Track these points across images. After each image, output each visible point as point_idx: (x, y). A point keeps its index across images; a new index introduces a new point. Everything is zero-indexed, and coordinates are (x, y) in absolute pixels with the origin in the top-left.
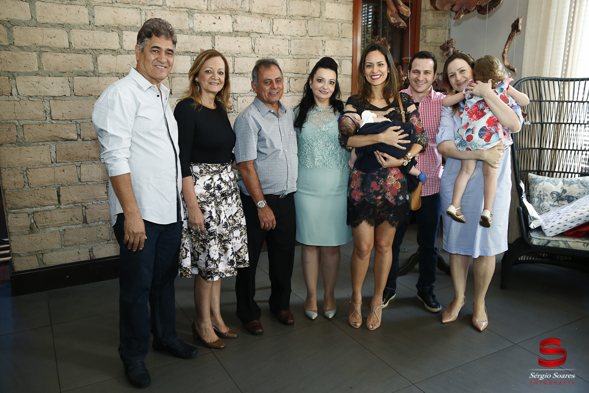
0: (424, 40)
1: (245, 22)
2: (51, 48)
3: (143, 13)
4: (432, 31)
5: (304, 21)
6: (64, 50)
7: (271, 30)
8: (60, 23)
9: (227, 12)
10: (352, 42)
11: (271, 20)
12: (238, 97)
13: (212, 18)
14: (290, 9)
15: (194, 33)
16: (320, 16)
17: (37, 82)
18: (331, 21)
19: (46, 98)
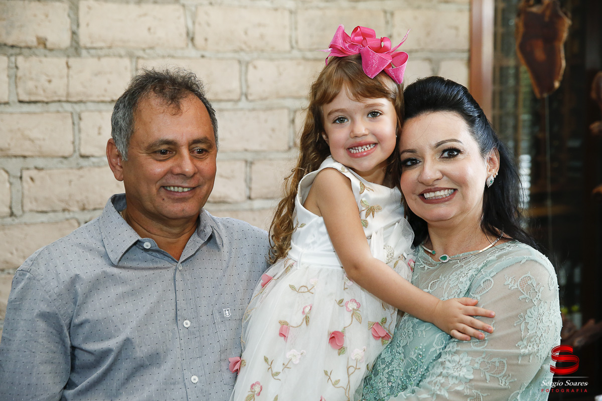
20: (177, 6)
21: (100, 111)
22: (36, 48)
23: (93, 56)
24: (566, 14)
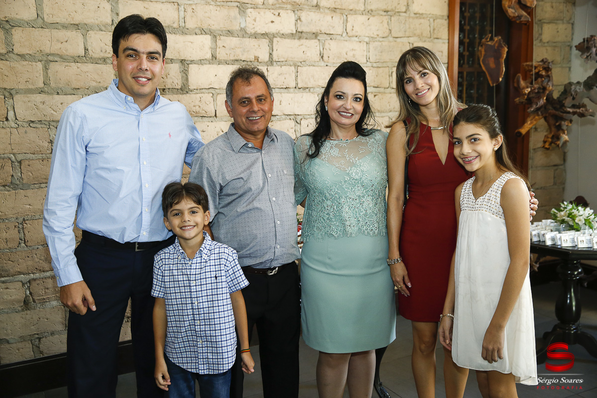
0: (539, 39)
1: (312, 20)
2: (61, 57)
3: (182, 8)
4: (550, 26)
5: (387, 17)
6: (78, 59)
7: (345, 30)
8: (75, 23)
9: (289, 6)
10: (447, 44)
11: (345, 16)
12: (301, 119)
13: (269, 15)
14: (369, 2)
15: (247, 35)
16: (406, 10)
17: (41, 102)
18: (421, 16)
19: (52, 123)
20: (316, 41)
21: (281, 93)
22: (254, 61)
23: (278, 66)
24: (505, 45)
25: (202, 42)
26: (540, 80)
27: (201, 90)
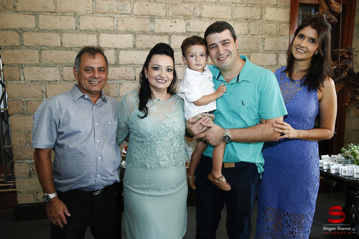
1: (197, 25)
2: (48, 47)
3: (116, 20)
5: (247, 23)
6: (57, 49)
8: (55, 29)
9: (182, 17)
10: (289, 39)
13: (169, 22)
14: (235, 13)
15: (155, 34)
16: (261, 18)
17: (37, 71)
18: (271, 22)
19: (43, 82)
25: (127, 38)
26: (344, 61)
27: (126, 65)
